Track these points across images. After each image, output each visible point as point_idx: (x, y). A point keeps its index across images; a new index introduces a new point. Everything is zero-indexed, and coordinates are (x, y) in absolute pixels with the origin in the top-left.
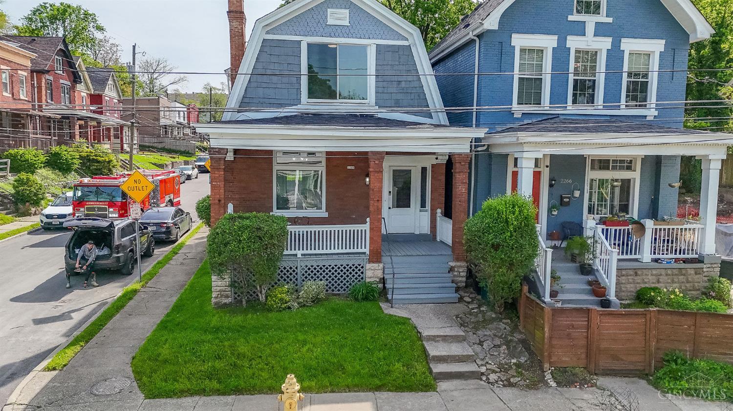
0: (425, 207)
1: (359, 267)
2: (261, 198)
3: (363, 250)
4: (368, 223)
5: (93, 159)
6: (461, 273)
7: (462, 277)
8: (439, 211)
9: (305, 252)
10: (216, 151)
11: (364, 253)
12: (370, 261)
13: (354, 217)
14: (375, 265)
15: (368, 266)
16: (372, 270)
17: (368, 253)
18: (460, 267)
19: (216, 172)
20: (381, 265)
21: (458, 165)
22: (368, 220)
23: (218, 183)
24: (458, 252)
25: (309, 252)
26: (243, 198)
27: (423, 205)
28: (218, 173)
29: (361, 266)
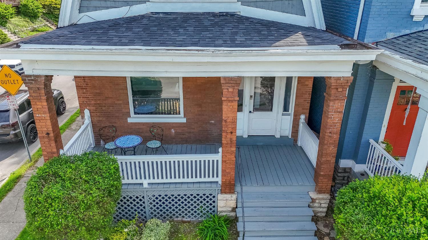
0: (288, 111)
1: (211, 197)
2: (116, 104)
3: (215, 179)
4: (220, 154)
6: (322, 205)
7: (323, 208)
8: (303, 117)
9: (152, 181)
10: (32, 80)
11: (217, 182)
12: (223, 192)
13: (213, 122)
14: (228, 196)
15: (220, 197)
16: (224, 200)
17: (220, 182)
18: (323, 199)
19: (38, 103)
20: (234, 196)
21: (333, 92)
22: (220, 150)
23: (43, 116)
24: (321, 185)
25: (156, 181)
26: (98, 104)
27: (286, 108)
28: (40, 104)
29: (212, 196)
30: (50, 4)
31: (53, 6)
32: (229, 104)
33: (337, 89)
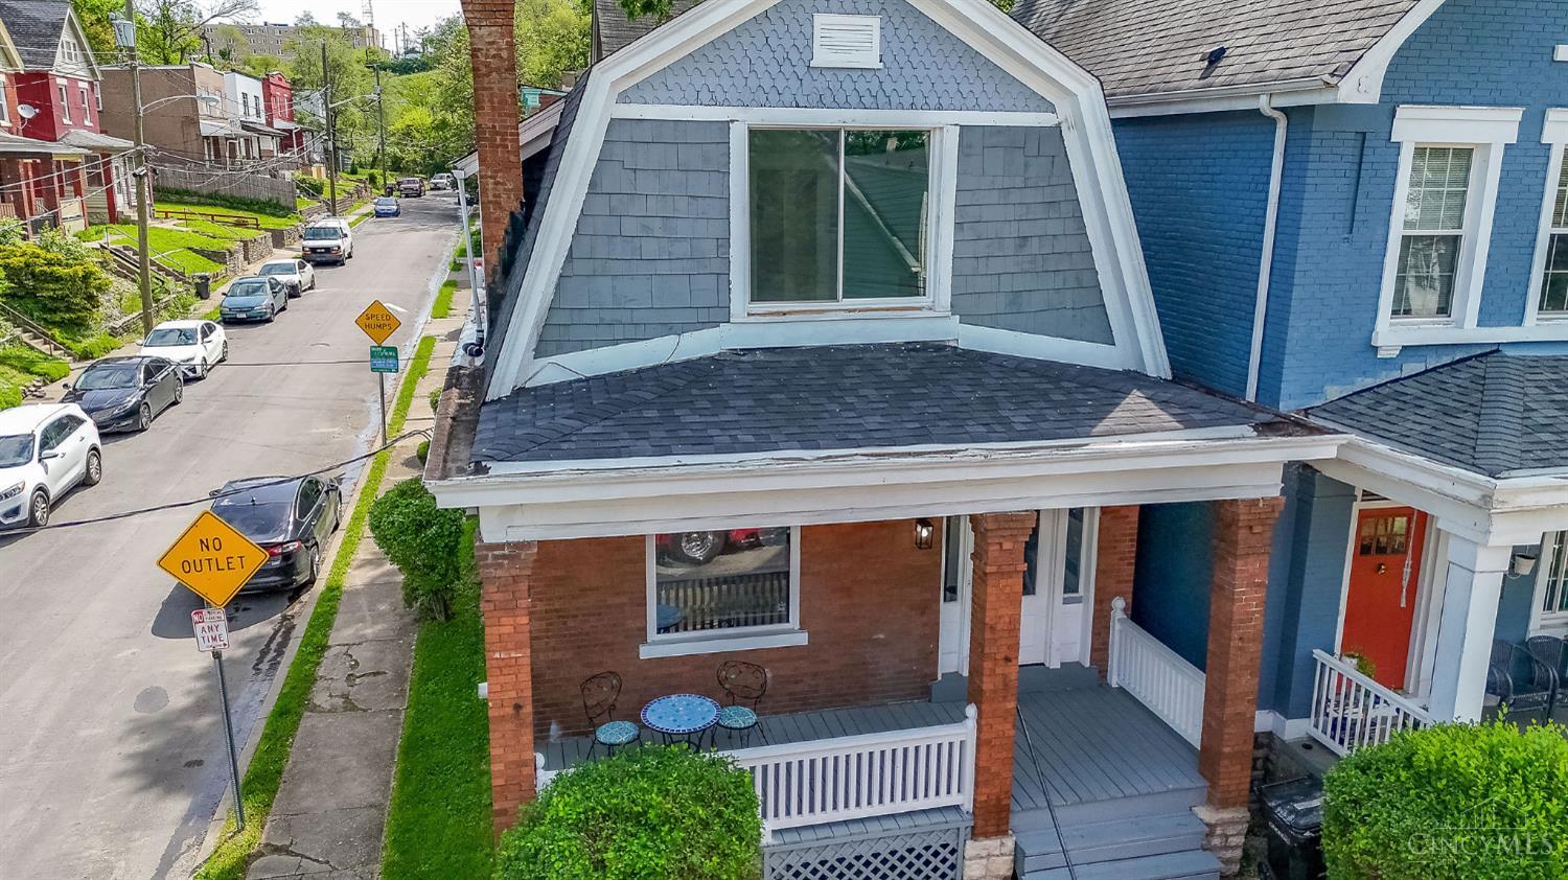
0: (1077, 591)
1: (944, 853)
2: (609, 607)
3: (954, 799)
4: (971, 724)
5: (43, 273)
6: (1230, 839)
7: (1233, 848)
8: (1119, 604)
9: (784, 822)
10: (504, 557)
11: (957, 808)
12: (975, 834)
13: (882, 636)
14: (992, 844)
15: (972, 848)
16: (982, 858)
17: (968, 806)
18: (1232, 822)
19: (504, 620)
20: (1009, 843)
21: (1242, 534)
22: (971, 711)
23: (513, 655)
24: (1226, 782)
25: (796, 821)
26: (556, 610)
27: (1071, 586)
28: (511, 621)
29: (949, 849)
30: (27, 265)
31: (37, 270)
32: (1003, 582)
33: (1251, 528)
